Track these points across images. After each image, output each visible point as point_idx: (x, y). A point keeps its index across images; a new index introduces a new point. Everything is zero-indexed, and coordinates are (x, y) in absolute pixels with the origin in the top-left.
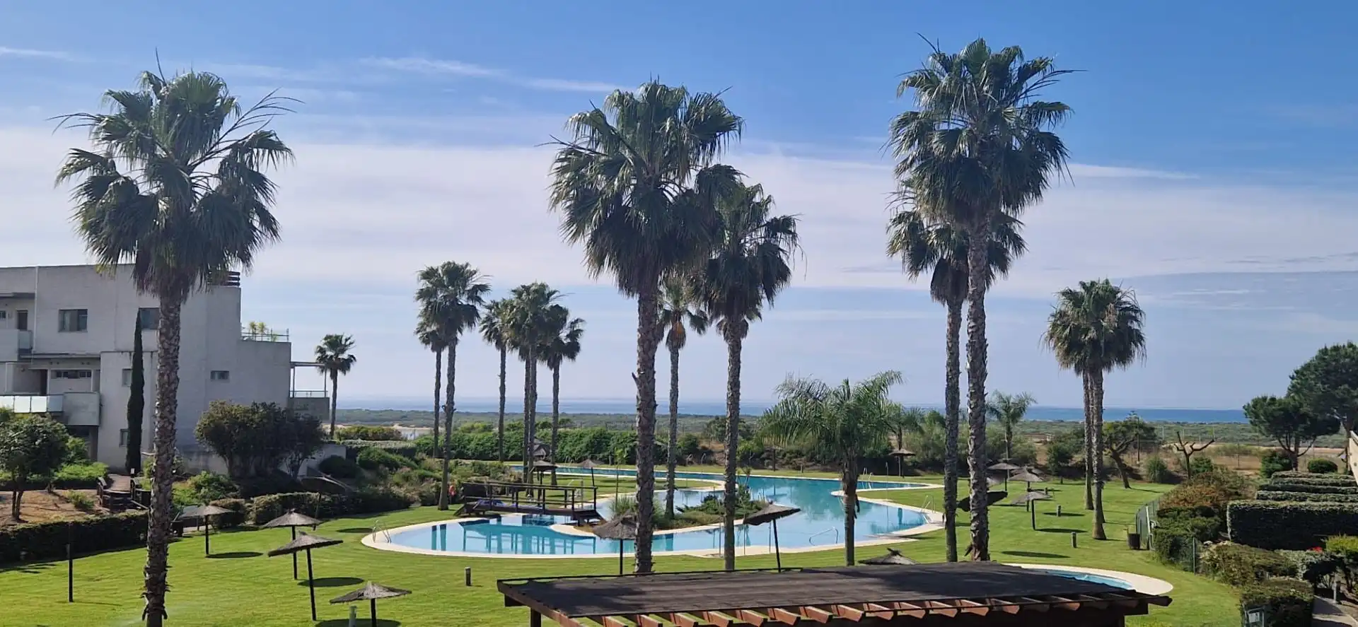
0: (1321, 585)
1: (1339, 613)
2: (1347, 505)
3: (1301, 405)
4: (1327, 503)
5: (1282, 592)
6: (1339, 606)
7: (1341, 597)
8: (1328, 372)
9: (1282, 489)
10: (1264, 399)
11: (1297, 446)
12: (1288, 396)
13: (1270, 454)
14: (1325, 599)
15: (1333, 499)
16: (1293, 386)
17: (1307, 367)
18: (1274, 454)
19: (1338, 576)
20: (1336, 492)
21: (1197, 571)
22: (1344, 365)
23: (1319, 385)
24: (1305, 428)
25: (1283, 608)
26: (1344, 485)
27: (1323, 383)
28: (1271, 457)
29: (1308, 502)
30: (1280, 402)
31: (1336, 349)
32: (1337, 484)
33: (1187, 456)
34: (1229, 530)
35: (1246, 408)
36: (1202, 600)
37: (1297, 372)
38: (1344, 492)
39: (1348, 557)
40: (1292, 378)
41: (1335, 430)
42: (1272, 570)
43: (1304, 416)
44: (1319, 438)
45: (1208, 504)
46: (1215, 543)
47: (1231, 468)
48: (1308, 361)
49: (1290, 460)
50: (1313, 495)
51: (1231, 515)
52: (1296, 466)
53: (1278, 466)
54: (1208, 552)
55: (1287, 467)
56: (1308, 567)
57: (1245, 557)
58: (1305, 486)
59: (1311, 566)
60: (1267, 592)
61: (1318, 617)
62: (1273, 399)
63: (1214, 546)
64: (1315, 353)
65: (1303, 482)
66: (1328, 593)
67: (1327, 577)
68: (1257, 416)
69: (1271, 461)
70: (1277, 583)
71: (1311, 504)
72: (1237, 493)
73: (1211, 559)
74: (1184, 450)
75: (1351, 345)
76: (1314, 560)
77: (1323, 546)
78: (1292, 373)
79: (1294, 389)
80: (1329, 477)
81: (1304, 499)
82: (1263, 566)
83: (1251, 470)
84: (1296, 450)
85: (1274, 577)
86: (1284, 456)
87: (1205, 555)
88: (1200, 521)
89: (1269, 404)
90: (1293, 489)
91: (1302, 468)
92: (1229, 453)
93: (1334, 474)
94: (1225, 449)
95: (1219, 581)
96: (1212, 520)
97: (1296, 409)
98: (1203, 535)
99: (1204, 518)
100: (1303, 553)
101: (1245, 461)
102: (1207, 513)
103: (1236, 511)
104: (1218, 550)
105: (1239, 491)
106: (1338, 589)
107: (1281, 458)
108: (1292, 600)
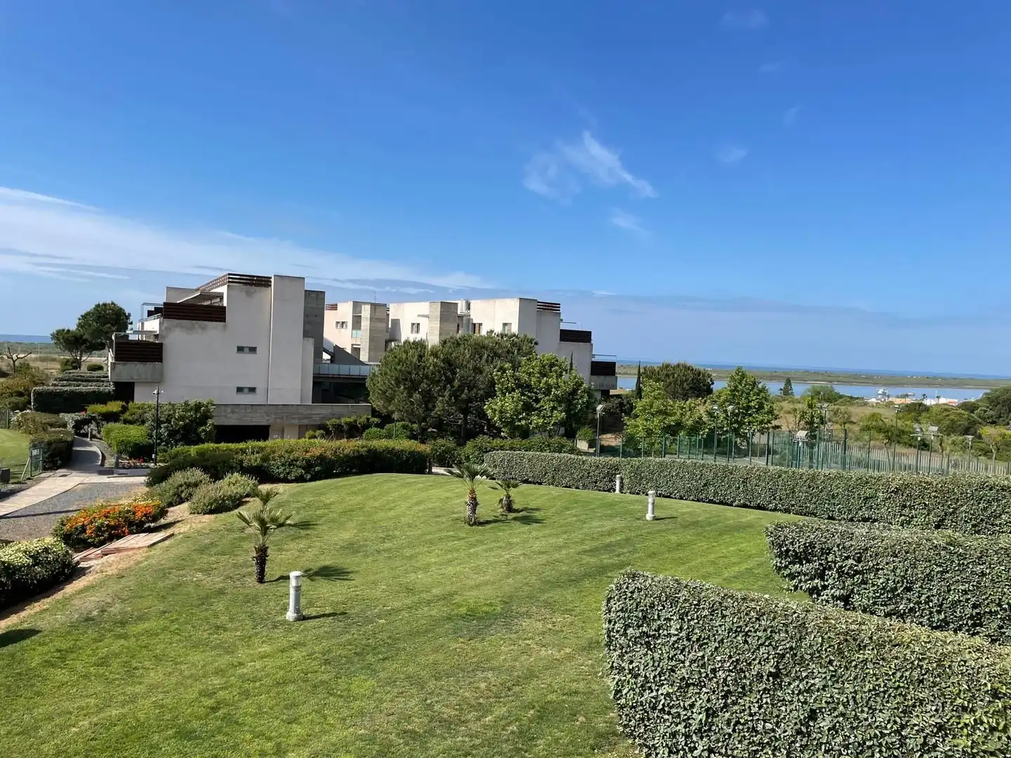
0: (82, 431)
1: (90, 445)
2: (102, 388)
3: (84, 334)
4: (92, 387)
5: (55, 437)
6: (91, 442)
7: (93, 437)
8: (99, 317)
9: (67, 380)
10: (63, 330)
11: (81, 356)
12: (77, 329)
13: (65, 361)
14: (84, 439)
15: (96, 385)
16: (80, 324)
17: (88, 314)
18: (68, 361)
19: (93, 426)
20: (97, 381)
21: (9, 428)
22: (109, 314)
23: (95, 324)
24: (86, 347)
25: (54, 446)
26: (104, 377)
27: (97, 323)
28: (66, 363)
29: (81, 387)
30: (73, 332)
31: (105, 305)
32: (100, 377)
33: (14, 362)
34: (32, 404)
35: (53, 335)
36: (8, 444)
37: (82, 316)
38: (103, 381)
39: (99, 416)
40: (80, 319)
41: (103, 348)
42: (52, 425)
43: (85, 341)
44: (94, 352)
45: (21, 389)
46: (21, 411)
47: (41, 368)
48: (89, 310)
49: (76, 364)
50: (84, 383)
51: (34, 395)
52: (80, 367)
53: (71, 367)
54: (16, 417)
55: (75, 368)
56: (75, 421)
57: (38, 419)
58: (82, 378)
59: (77, 421)
60: (47, 438)
61: (75, 448)
62: (68, 331)
63: (20, 413)
64: (93, 306)
65: (81, 376)
66: (85, 435)
67: (86, 427)
68: (58, 339)
69: (66, 364)
70: (53, 432)
71: (83, 388)
72: (42, 383)
73: (18, 421)
74: (12, 358)
75: (113, 303)
76: (79, 418)
77: (86, 410)
78: (80, 316)
79: (80, 325)
80: (96, 373)
81: (79, 385)
82: (48, 424)
83: (54, 369)
84: (81, 359)
85: (53, 429)
86: (73, 362)
87: (14, 418)
88: (15, 399)
89: (66, 333)
90: (75, 380)
91: (84, 368)
92: (43, 360)
93: (101, 372)
94: (40, 358)
95: (22, 433)
96: (22, 399)
97: (82, 336)
98: (15, 407)
99: (18, 398)
100: (73, 415)
101: (51, 365)
102: (20, 394)
103: (38, 394)
104: (22, 416)
105: (44, 382)
106: (91, 432)
107: (72, 363)
108: (61, 441)
